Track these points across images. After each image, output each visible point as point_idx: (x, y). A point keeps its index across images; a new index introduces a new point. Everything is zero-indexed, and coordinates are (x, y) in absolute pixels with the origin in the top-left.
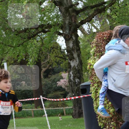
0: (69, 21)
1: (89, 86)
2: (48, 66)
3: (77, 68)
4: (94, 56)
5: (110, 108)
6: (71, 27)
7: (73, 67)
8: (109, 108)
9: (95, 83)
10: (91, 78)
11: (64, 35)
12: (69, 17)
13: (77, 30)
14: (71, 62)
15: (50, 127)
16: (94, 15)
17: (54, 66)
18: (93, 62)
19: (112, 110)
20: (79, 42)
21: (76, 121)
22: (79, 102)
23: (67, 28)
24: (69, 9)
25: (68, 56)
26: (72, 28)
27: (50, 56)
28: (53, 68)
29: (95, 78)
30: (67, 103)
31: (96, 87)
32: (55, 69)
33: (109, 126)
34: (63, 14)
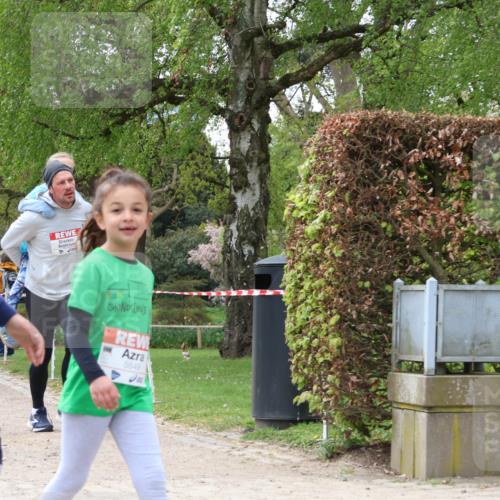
0: (249, 76)
1: (279, 268)
2: (169, 202)
3: (252, 213)
4: (308, 182)
5: (330, 336)
6: (253, 92)
7: (242, 210)
8: (327, 335)
9: (299, 260)
10: (289, 245)
11: (228, 115)
12: (250, 61)
13: (269, 101)
14: (238, 195)
15: (154, 379)
16: (323, 63)
17: (186, 204)
18: (302, 200)
19: (334, 341)
20: (270, 138)
21: (228, 366)
22: (245, 311)
23: (241, 93)
24: (256, 39)
25: (231, 176)
26: (256, 96)
27: (179, 172)
28: (182, 210)
29: (301, 246)
30: (208, 315)
31: (299, 272)
32: (189, 212)
33: (320, 386)
34: (235, 53)
